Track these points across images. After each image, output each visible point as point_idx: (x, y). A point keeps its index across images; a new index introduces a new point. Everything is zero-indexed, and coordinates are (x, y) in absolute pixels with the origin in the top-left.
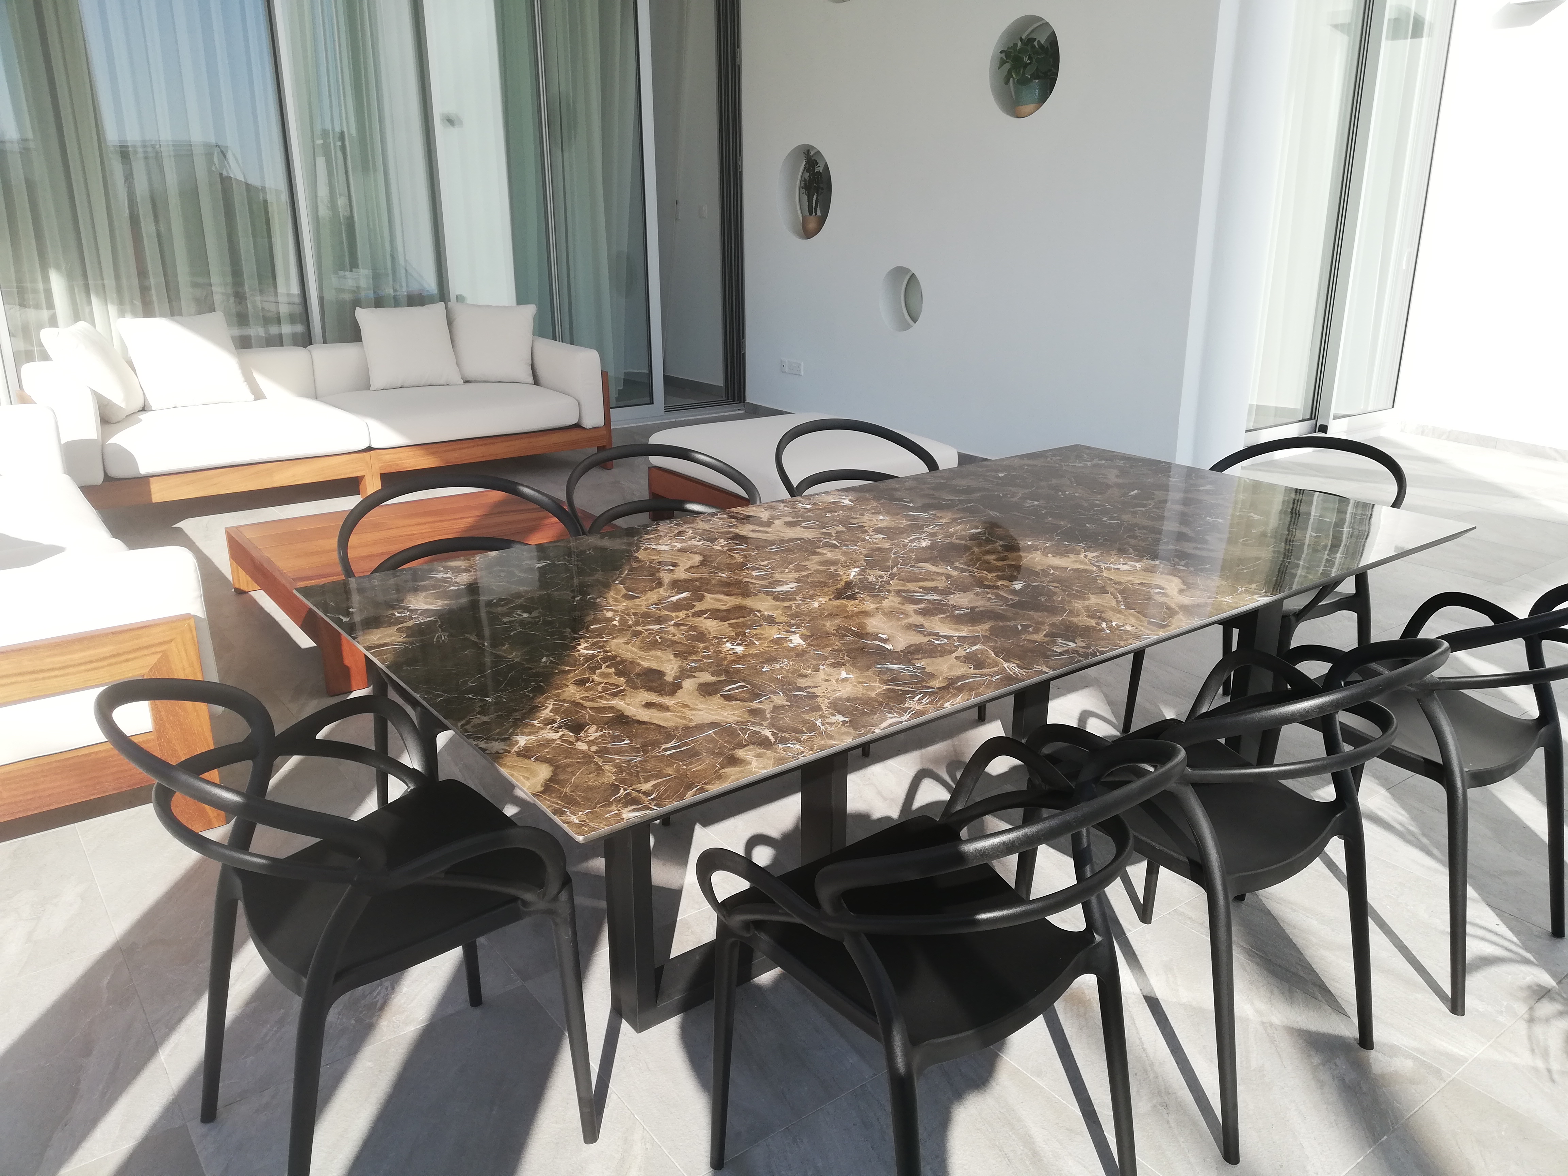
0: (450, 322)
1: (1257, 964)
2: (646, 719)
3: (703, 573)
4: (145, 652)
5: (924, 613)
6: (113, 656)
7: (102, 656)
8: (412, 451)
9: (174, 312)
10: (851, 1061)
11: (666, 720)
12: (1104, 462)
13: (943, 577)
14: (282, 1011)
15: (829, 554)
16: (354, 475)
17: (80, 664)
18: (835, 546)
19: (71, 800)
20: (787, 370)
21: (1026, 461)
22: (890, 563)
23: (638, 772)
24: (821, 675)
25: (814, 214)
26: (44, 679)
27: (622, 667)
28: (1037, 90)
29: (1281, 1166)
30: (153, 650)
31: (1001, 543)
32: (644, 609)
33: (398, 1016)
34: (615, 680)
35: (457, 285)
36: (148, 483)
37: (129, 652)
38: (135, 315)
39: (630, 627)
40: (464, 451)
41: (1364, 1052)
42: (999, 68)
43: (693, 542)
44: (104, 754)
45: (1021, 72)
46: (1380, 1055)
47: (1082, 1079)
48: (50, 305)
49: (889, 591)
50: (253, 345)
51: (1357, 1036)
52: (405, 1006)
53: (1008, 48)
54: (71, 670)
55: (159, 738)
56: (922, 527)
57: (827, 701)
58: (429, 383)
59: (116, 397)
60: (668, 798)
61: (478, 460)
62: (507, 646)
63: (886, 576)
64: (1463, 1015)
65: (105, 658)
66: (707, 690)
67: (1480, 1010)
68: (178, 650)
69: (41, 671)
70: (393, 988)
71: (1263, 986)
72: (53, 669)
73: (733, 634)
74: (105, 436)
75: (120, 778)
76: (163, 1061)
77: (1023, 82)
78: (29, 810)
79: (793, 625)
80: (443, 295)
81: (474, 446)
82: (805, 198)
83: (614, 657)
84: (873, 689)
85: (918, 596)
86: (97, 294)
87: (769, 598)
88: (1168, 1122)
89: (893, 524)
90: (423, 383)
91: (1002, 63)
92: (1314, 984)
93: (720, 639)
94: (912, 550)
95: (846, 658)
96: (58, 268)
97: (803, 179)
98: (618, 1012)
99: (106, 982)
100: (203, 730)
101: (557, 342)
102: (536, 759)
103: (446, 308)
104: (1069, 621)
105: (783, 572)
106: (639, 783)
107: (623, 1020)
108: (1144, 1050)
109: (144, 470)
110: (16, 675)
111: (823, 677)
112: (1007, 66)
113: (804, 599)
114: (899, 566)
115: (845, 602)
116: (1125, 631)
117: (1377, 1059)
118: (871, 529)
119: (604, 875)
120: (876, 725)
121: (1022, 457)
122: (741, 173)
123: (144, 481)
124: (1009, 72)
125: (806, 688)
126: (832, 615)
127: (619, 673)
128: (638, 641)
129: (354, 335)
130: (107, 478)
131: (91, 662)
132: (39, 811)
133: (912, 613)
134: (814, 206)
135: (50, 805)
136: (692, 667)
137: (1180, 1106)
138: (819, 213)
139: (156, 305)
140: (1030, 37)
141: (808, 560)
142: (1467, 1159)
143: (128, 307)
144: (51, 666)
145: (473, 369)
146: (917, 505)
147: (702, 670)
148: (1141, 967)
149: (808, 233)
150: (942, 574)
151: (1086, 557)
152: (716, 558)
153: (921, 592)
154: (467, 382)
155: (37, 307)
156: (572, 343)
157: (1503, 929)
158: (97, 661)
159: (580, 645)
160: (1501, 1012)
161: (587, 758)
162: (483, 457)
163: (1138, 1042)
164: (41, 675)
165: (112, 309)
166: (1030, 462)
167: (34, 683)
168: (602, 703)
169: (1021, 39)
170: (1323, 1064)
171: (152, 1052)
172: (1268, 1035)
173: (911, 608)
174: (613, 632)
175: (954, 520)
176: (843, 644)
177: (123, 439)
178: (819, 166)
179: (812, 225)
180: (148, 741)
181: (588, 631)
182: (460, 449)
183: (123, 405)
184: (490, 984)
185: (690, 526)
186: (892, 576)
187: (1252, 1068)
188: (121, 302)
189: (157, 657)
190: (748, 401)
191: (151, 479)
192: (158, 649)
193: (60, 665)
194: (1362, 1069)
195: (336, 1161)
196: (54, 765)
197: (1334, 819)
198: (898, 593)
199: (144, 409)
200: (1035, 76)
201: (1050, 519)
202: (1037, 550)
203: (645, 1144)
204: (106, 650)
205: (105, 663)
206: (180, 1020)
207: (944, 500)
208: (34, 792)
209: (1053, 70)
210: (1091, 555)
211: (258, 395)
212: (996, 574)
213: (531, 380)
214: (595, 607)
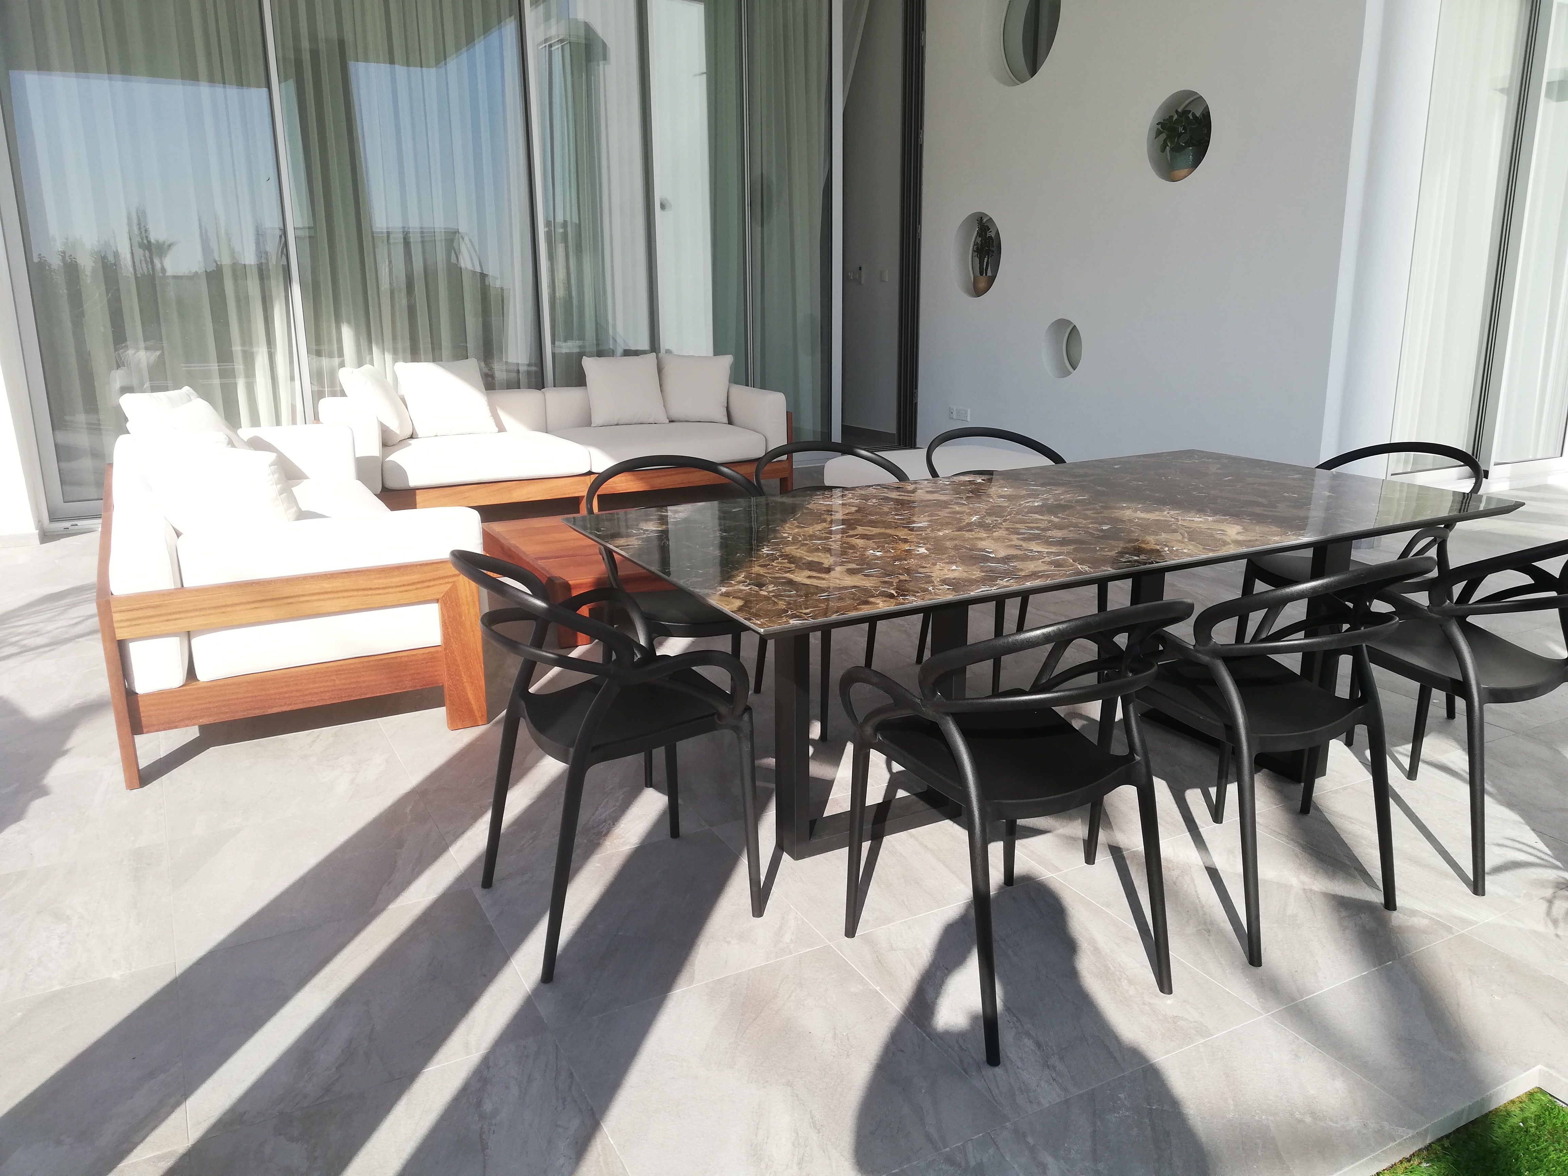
0: (660, 370)
1: (1310, 854)
2: (808, 583)
3: (858, 516)
4: (442, 581)
5: (1024, 540)
6: (418, 583)
7: (412, 581)
8: (624, 476)
9: (436, 358)
10: (958, 888)
11: (821, 584)
12: (1210, 460)
13: (1046, 522)
14: (535, 832)
15: (957, 509)
16: (576, 495)
17: (397, 587)
18: (964, 504)
19: (381, 692)
20: (955, 417)
21: (1143, 459)
22: (1006, 514)
23: (801, 605)
24: (938, 567)
25: (984, 275)
26: (371, 595)
27: (792, 559)
28: (1191, 157)
29: (1296, 971)
30: (447, 580)
31: (1101, 504)
32: (811, 533)
33: (618, 840)
34: (788, 565)
35: (667, 340)
36: (415, 495)
37: (430, 581)
38: (405, 361)
39: (800, 541)
40: (667, 478)
41: (1387, 913)
42: (1156, 138)
43: (852, 500)
44: (406, 659)
45: (1176, 141)
46: (1400, 915)
47: (1143, 911)
48: (341, 354)
49: (1000, 528)
50: (497, 388)
51: (1383, 902)
52: (623, 835)
53: (1164, 120)
54: (390, 590)
55: (445, 649)
56: (1039, 495)
57: (938, 579)
58: (640, 422)
59: (394, 425)
60: (820, 616)
61: (678, 486)
62: (712, 548)
63: (1000, 520)
64: (1484, 895)
65: (414, 583)
66: (851, 572)
67: (1501, 894)
68: (464, 582)
69: (371, 589)
70: (614, 824)
71: (1310, 867)
72: (378, 589)
73: (876, 546)
74: (385, 455)
75: (416, 679)
76: (453, 854)
77: (1177, 149)
78: (351, 696)
79: (922, 543)
80: (654, 345)
81: (676, 474)
82: (977, 260)
83: (787, 555)
84: (975, 575)
85: (1023, 531)
86: (377, 344)
87: (906, 529)
88: (1208, 940)
89: (1014, 493)
90: (635, 421)
91: (1159, 133)
92: (1356, 869)
93: (865, 549)
94: (1026, 507)
95: (957, 560)
96: (349, 322)
97: (976, 244)
98: (780, 847)
99: (408, 809)
100: (476, 646)
101: (749, 387)
102: (733, 597)
103: (657, 358)
104: (1139, 546)
105: (919, 517)
106: (802, 609)
107: (784, 852)
108: (1198, 898)
109: (413, 482)
110: (353, 590)
111: (938, 568)
112: (1163, 136)
113: (932, 530)
114: (1012, 515)
115: (964, 533)
116: (1183, 553)
117: (1397, 918)
118: (996, 496)
119: (774, 768)
120: (972, 591)
121: (1139, 456)
122: (919, 240)
123: (412, 492)
124: (1165, 141)
125: (924, 573)
126: (952, 539)
127: (790, 563)
128: (805, 548)
129: (578, 379)
130: (385, 490)
131: (404, 585)
132: (359, 698)
133: (1015, 539)
134: (985, 266)
135: (366, 694)
136: (843, 561)
137: (1221, 932)
138: (989, 273)
139: (422, 353)
140: (1187, 109)
141: (941, 511)
142: (1456, 979)
143: (400, 355)
144: (377, 586)
145: (677, 411)
146: (1038, 483)
147: (850, 563)
148: (1207, 849)
149: (978, 292)
150: (1046, 520)
151: (1168, 513)
152: (868, 509)
153: (1026, 529)
154: (671, 421)
155: (331, 356)
156: (763, 387)
157: (1541, 845)
158: (408, 585)
159: (764, 549)
160: (1519, 897)
161: (767, 598)
162: (683, 483)
163: (1194, 893)
164: (370, 592)
165: (389, 357)
166: (1144, 459)
167: (364, 597)
168: (778, 575)
169: (1177, 112)
170: (1348, 917)
171: (444, 849)
172: (1306, 897)
173: (1015, 537)
174: (787, 543)
175: (1066, 492)
176: (957, 553)
177: (397, 457)
178: (991, 232)
179: (982, 285)
180: (437, 652)
181: (769, 542)
182: (663, 476)
183: (398, 432)
184: (685, 826)
185: (850, 492)
186: (1005, 521)
187: (1287, 915)
188: (395, 352)
189: (449, 586)
191: (417, 491)
192: (450, 580)
193: (384, 586)
194: (1383, 924)
195: (576, 914)
196: (372, 663)
197: (1356, 710)
198: (1007, 529)
199: (412, 437)
200: (1188, 144)
201: (1148, 492)
202: (1129, 508)
203: (797, 921)
204: (414, 577)
205: (414, 587)
206: (463, 833)
207: (1062, 480)
208: (357, 682)
209: (1206, 138)
210: (1172, 512)
211: (501, 429)
212: (1090, 521)
213: (725, 420)
214: (775, 531)
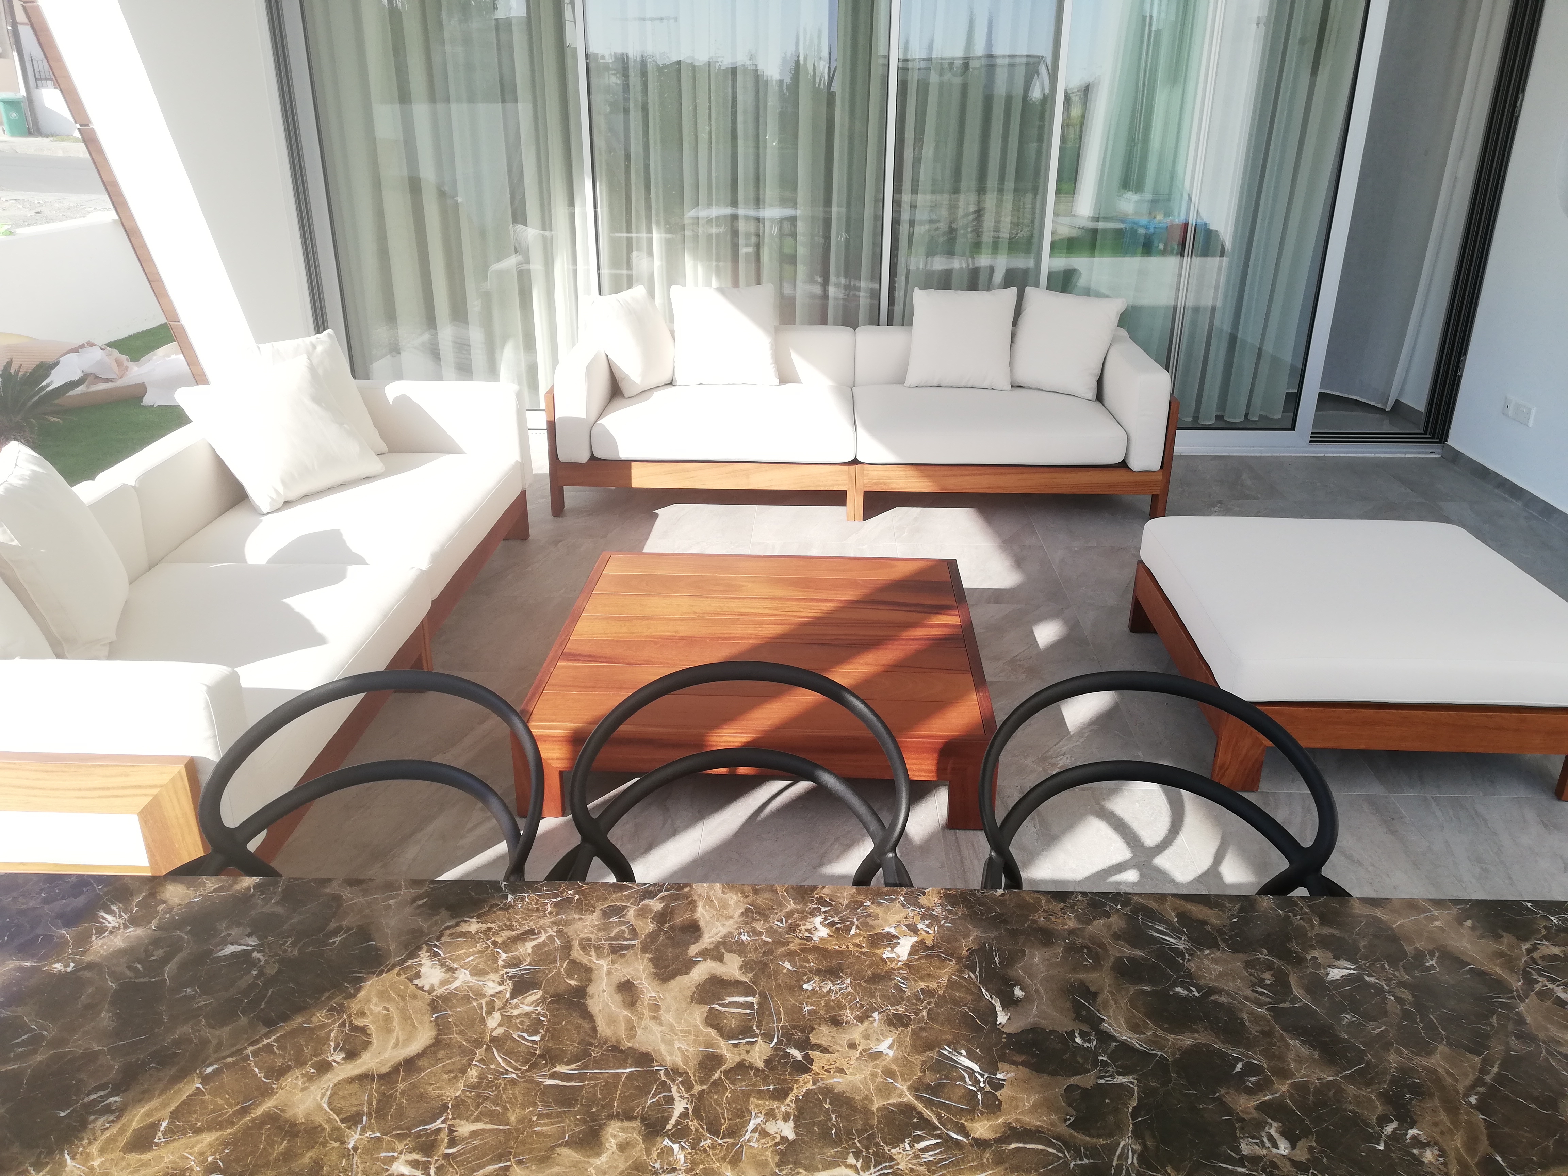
4: (136, 791)
6: (102, 789)
7: (91, 786)
8: (903, 470)
16: (839, 487)
20: (1510, 414)
30: (144, 791)
36: (630, 468)
37: (118, 788)
58: (970, 385)
65: (94, 789)
90: (963, 384)
109: (624, 455)
123: (626, 465)
130: (593, 458)
131: (80, 790)
145: (1026, 373)
154: (1016, 386)
158: (86, 790)
177: (614, 419)
182: (961, 475)
189: (148, 799)
190: (1450, 442)
191: (630, 464)
192: (149, 791)
199: (666, 385)
204: (95, 781)
205: (95, 794)
211: (785, 377)
213: (1091, 394)
